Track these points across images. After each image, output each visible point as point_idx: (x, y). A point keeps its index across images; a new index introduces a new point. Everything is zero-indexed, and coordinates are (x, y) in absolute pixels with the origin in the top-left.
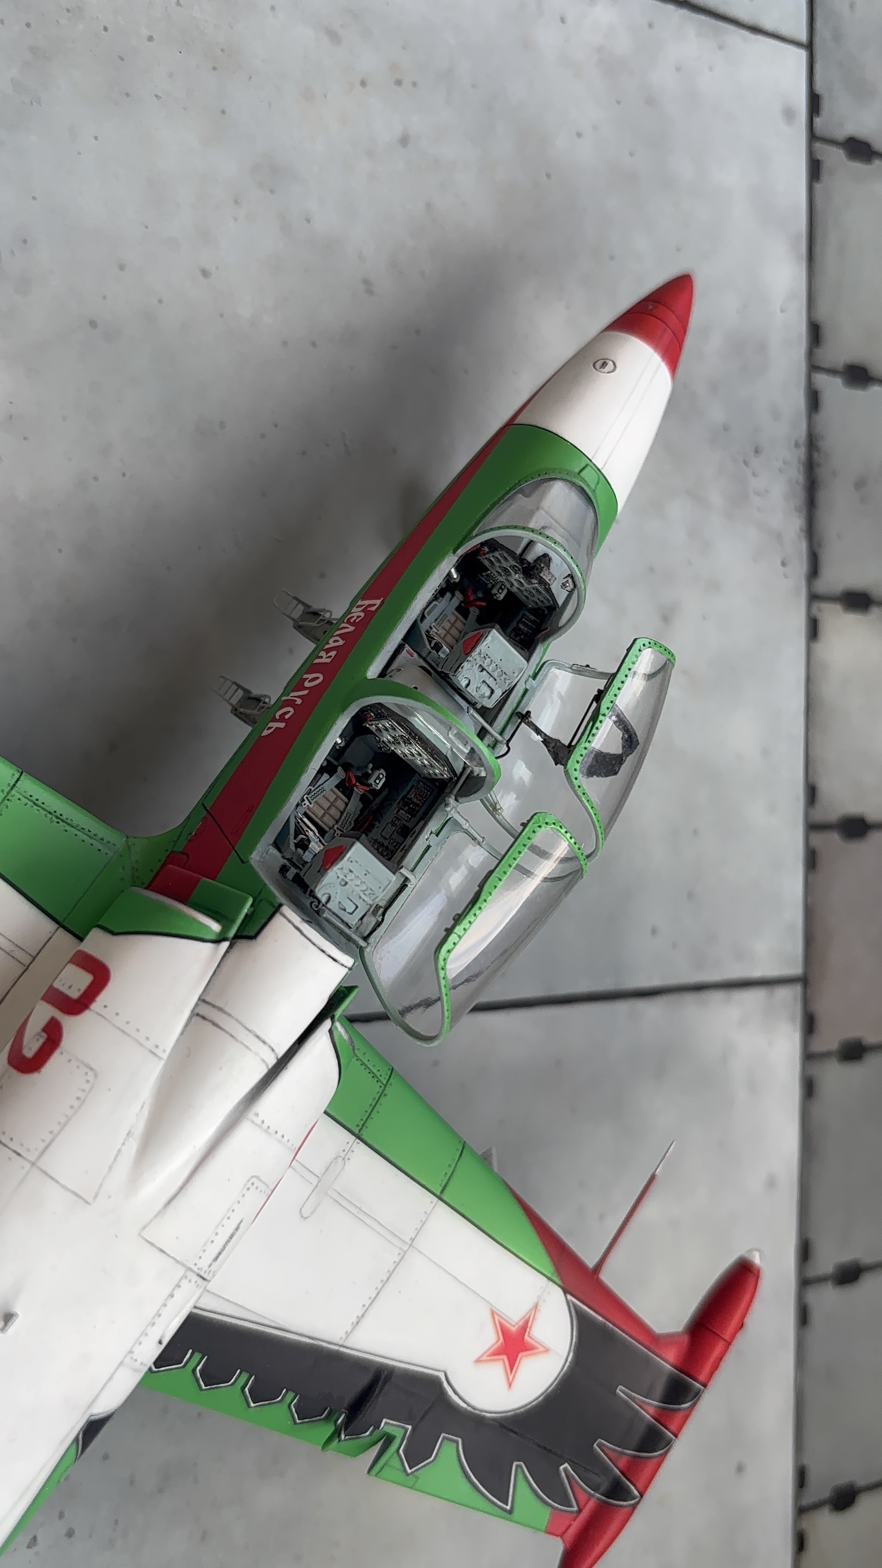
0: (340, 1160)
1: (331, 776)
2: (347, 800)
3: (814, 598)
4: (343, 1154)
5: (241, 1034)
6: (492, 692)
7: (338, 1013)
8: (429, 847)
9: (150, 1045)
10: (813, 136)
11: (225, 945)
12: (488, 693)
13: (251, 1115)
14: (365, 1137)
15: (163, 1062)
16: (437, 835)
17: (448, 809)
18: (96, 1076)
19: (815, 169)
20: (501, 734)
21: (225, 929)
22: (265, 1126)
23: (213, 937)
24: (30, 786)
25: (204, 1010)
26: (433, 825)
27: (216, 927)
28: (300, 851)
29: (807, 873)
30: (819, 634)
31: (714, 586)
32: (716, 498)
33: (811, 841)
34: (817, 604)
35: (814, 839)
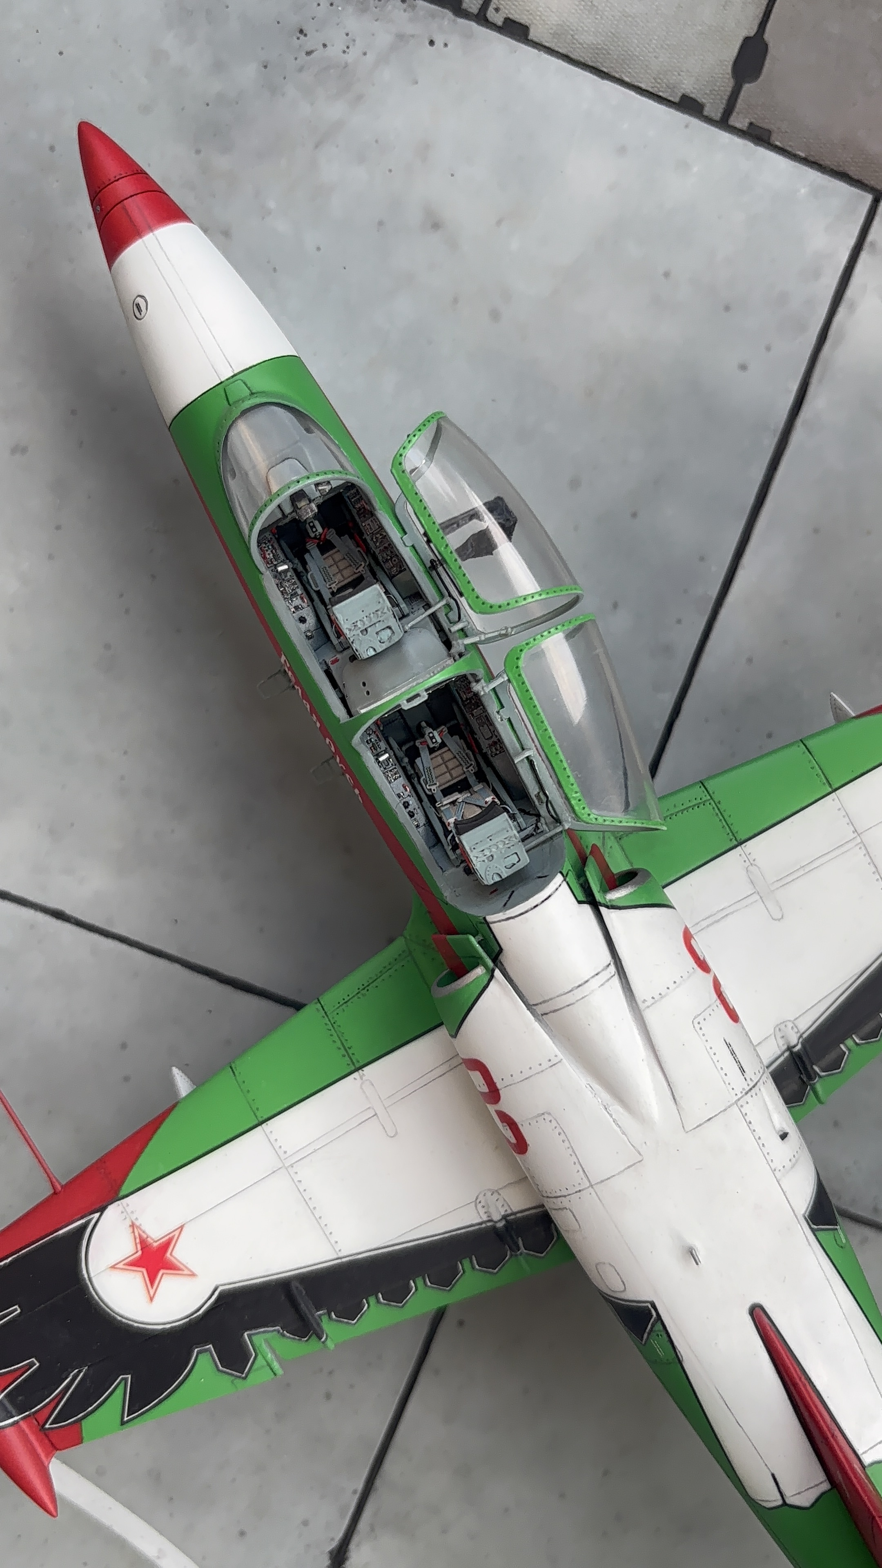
0: (751, 868)
1: (420, 756)
2: (445, 751)
4: (748, 863)
5: (570, 998)
6: (389, 628)
8: (509, 720)
9: (546, 1064)
11: (497, 973)
12: (389, 631)
13: (642, 1006)
14: (743, 838)
15: (564, 1061)
16: (502, 707)
17: (482, 693)
18: (549, 1114)
21: (486, 966)
22: (657, 997)
23: (488, 978)
24: (330, 999)
25: (540, 1010)
26: (492, 707)
27: (480, 971)
28: (458, 852)
29: (772, 145)
30: (523, 19)
31: (424, 149)
32: (335, 110)
33: (738, 125)
34: (491, 14)
35: (739, 121)
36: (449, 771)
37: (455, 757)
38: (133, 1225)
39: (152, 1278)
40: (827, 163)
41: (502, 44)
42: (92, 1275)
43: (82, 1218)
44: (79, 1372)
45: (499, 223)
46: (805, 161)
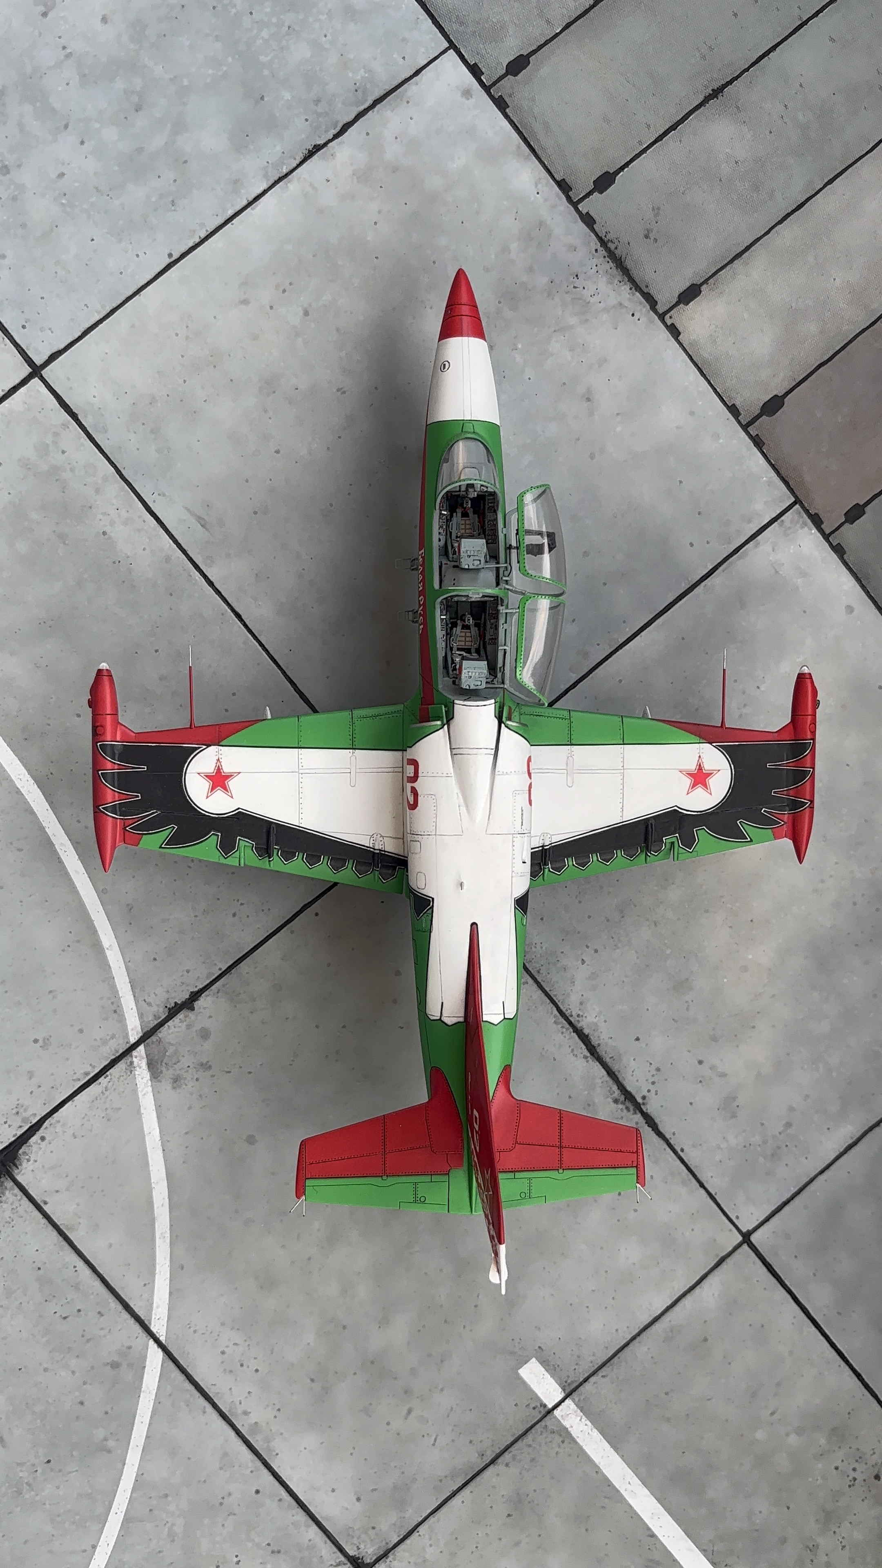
0: (570, 758)
1: (456, 627)
2: (469, 631)
3: (662, 317)
4: (570, 755)
5: (471, 752)
7: (504, 719)
8: (506, 630)
9: (444, 775)
10: (487, 89)
11: (446, 727)
13: (497, 773)
14: (574, 743)
15: (453, 778)
16: (506, 623)
17: (501, 612)
18: (436, 795)
19: (501, 104)
20: (506, 562)
21: (442, 721)
22: (505, 773)
23: (440, 727)
24: (358, 713)
25: (455, 752)
26: (502, 620)
27: (439, 723)
28: (454, 672)
29: (761, 449)
30: (680, 329)
31: (602, 362)
32: (573, 320)
33: (751, 433)
34: (667, 317)
35: (753, 430)
36: (465, 641)
37: (471, 637)
38: (218, 760)
39: (213, 788)
40: (782, 472)
41: (665, 334)
42: (187, 772)
43: (197, 744)
44: (157, 812)
45: (618, 414)
46: (773, 466)
